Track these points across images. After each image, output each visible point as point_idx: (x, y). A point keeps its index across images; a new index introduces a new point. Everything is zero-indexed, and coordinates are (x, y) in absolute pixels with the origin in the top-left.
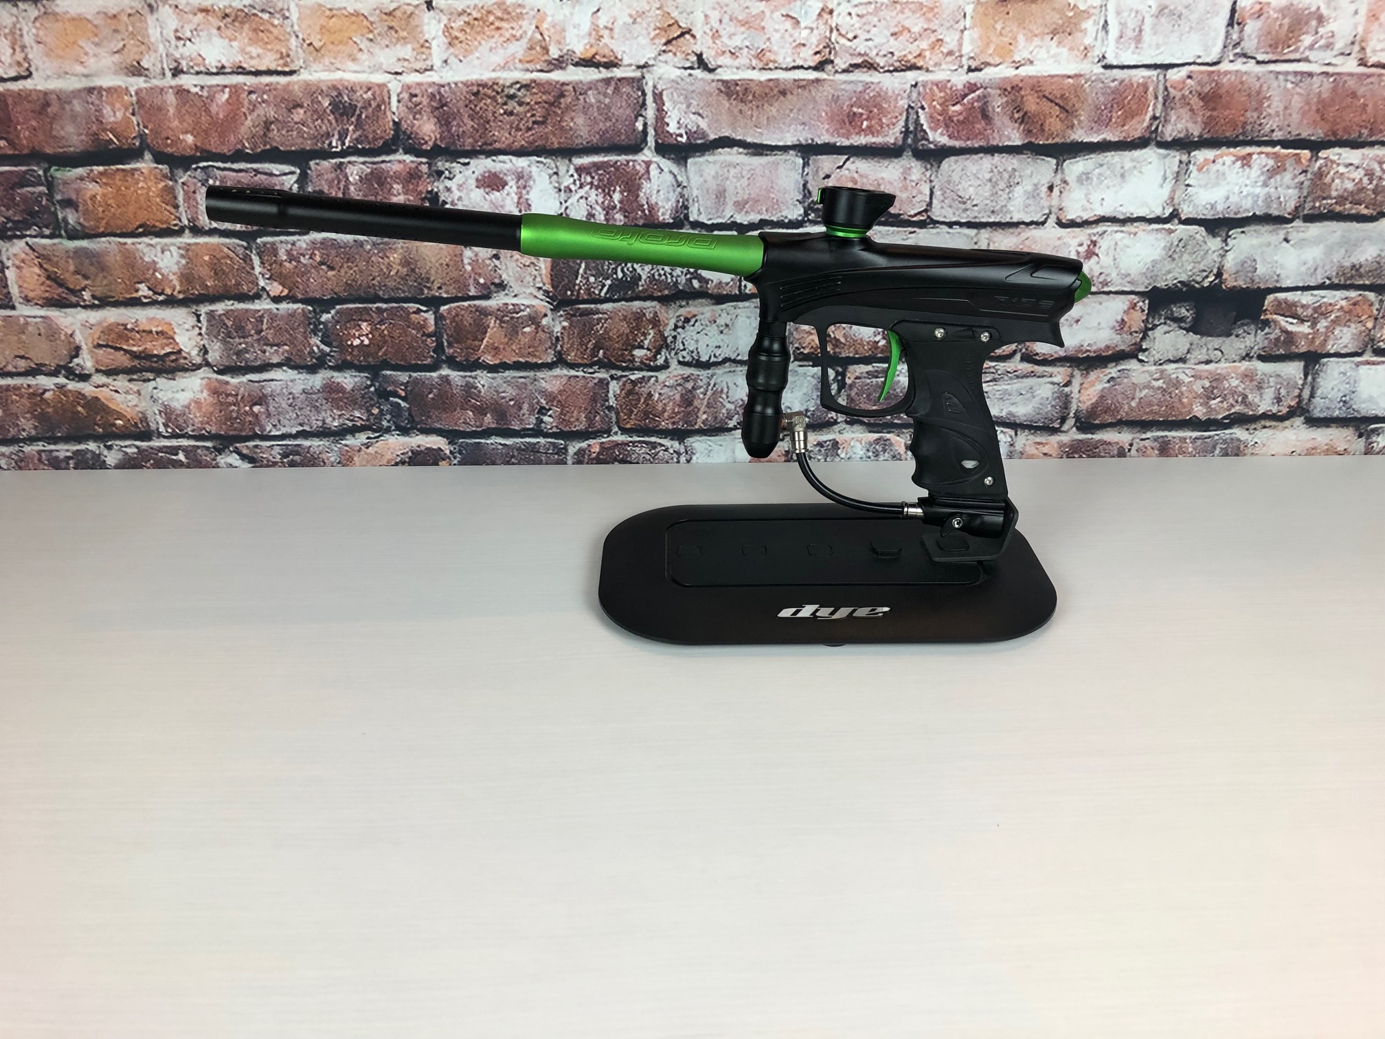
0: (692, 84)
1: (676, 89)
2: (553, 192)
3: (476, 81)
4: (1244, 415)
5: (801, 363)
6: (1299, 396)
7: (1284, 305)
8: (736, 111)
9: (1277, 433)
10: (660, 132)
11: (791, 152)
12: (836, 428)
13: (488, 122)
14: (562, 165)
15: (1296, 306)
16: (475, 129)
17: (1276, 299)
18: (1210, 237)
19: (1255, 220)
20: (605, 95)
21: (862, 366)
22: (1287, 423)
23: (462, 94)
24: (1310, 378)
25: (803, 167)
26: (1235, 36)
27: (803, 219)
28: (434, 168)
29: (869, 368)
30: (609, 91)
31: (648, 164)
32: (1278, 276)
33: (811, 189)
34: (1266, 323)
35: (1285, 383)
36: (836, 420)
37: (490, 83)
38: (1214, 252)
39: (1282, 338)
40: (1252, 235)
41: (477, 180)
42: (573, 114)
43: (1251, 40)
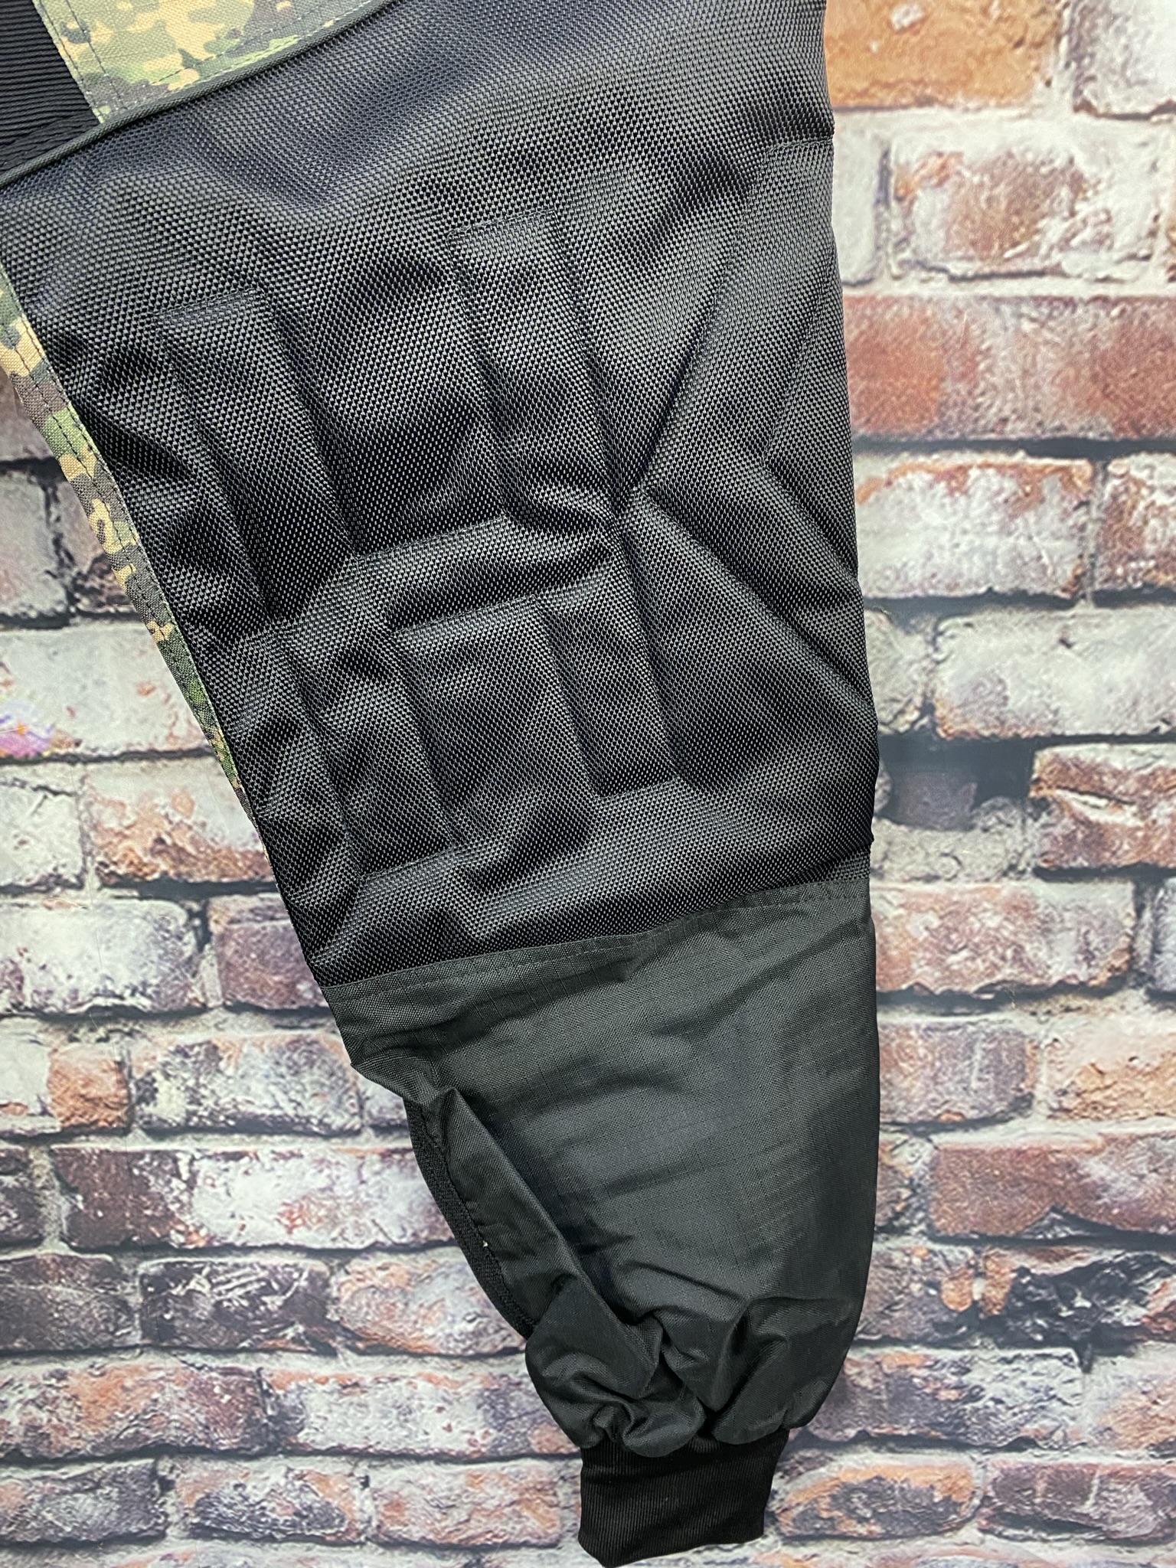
4: (1022, 985)
5: (117, 892)
6: (1130, 949)
7: (1074, 770)
9: (1095, 1020)
11: (16, 475)
12: (206, 1016)
15: (1101, 774)
17: (1057, 755)
18: (900, 633)
19: (992, 600)
21: (236, 897)
22: (1111, 1001)
24: (1147, 916)
25: (48, 506)
26: (896, 225)
27: (68, 610)
29: (253, 901)
32: (1056, 712)
33: (70, 548)
34: (1042, 805)
35: (1096, 923)
36: (204, 1005)
38: (911, 664)
39: (1080, 836)
40: (989, 631)
43: (929, 232)
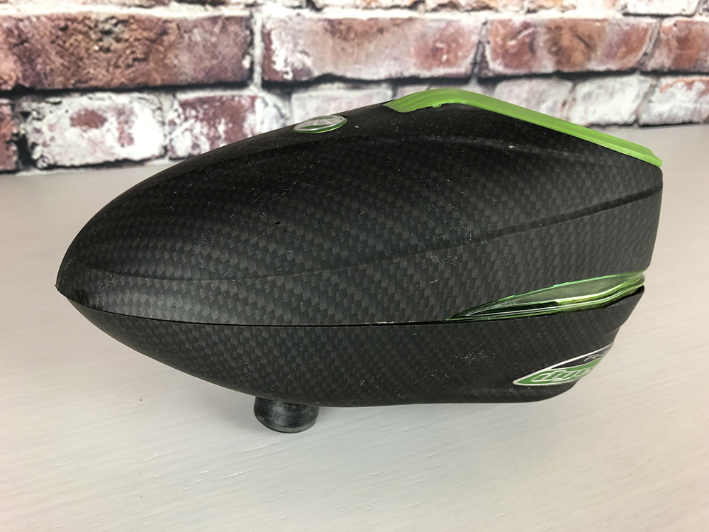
0: (300, 24)
1: (285, 29)
2: (157, 127)
3: (64, 15)
8: (339, 49)
10: (267, 69)
13: (81, 59)
14: (166, 100)
16: (65, 67)
20: (212, 33)
23: (46, 29)
28: (18, 110)
30: (217, 29)
31: (253, 99)
37: (80, 18)
41: (72, 119)
42: (177, 52)
